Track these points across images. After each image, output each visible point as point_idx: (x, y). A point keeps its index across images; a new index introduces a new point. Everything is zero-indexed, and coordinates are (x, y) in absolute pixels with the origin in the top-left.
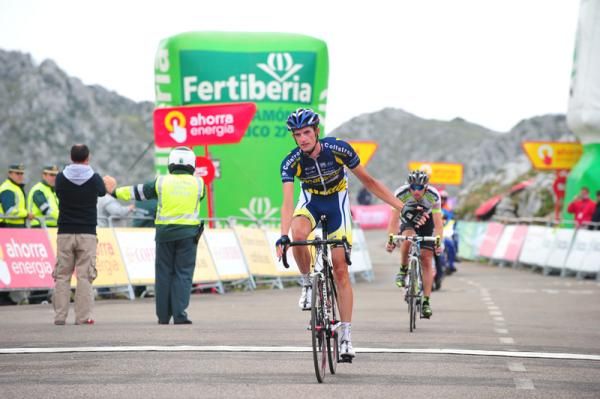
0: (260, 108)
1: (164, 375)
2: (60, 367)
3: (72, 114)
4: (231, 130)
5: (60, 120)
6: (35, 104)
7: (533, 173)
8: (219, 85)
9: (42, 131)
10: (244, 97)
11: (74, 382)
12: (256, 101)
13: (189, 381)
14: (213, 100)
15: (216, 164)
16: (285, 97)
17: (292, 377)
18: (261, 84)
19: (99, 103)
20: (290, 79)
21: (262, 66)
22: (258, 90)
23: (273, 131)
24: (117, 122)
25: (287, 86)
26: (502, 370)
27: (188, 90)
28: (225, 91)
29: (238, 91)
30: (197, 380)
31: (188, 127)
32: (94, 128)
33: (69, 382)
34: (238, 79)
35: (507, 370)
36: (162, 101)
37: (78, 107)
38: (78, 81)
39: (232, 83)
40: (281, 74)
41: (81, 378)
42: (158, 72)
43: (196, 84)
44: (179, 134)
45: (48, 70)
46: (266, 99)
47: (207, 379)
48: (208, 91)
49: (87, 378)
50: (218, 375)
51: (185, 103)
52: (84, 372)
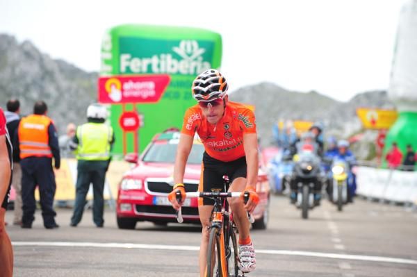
0: (173, 79)
1: (98, 264)
2: (25, 256)
3: (43, 78)
4: (152, 93)
5: (34, 82)
6: (17, 71)
7: (363, 130)
8: (146, 62)
9: (21, 90)
10: (163, 70)
11: (34, 267)
12: (171, 74)
13: (115, 269)
14: (141, 72)
15: (140, 117)
16: (192, 71)
17: (187, 268)
18: (175, 62)
19: (62, 71)
20: (196, 59)
21: (176, 50)
22: (172, 66)
23: (182, 95)
24: (74, 85)
25: (193, 64)
26: (334, 267)
27: (124, 64)
28: (150, 66)
29: (159, 66)
30: (120, 268)
31: (122, 90)
32: (58, 89)
33: (30, 267)
34: (159, 58)
35: (338, 268)
36: (105, 71)
37: (47, 74)
38: (47, 56)
39: (155, 60)
40: (189, 55)
41: (39, 264)
42: (103, 50)
43: (130, 60)
44: (115, 95)
45: (27, 48)
46: (178, 73)
47: (127, 267)
48: (138, 66)
49: (43, 264)
50: (135, 265)
51: (120, 73)
52: (41, 260)
